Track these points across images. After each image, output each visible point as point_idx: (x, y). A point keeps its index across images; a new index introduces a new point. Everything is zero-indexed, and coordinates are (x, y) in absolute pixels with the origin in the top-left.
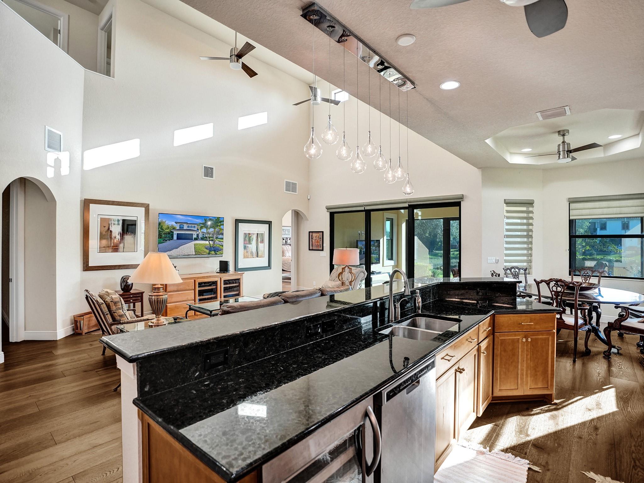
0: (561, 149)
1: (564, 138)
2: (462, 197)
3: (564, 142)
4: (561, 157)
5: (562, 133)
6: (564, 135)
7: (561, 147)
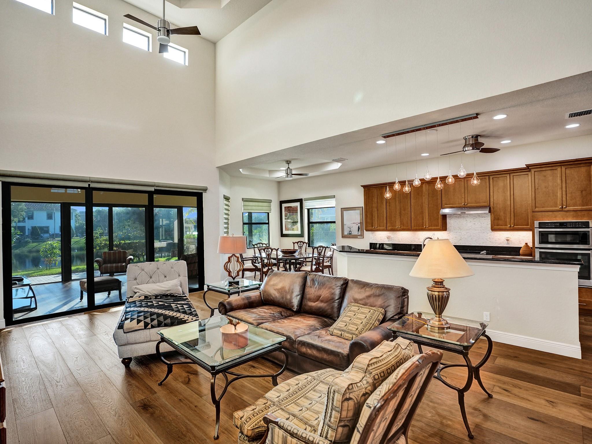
0: (289, 172)
1: (289, 165)
2: (205, 190)
3: (289, 168)
4: (289, 176)
5: (288, 162)
6: (288, 164)
7: (289, 170)
